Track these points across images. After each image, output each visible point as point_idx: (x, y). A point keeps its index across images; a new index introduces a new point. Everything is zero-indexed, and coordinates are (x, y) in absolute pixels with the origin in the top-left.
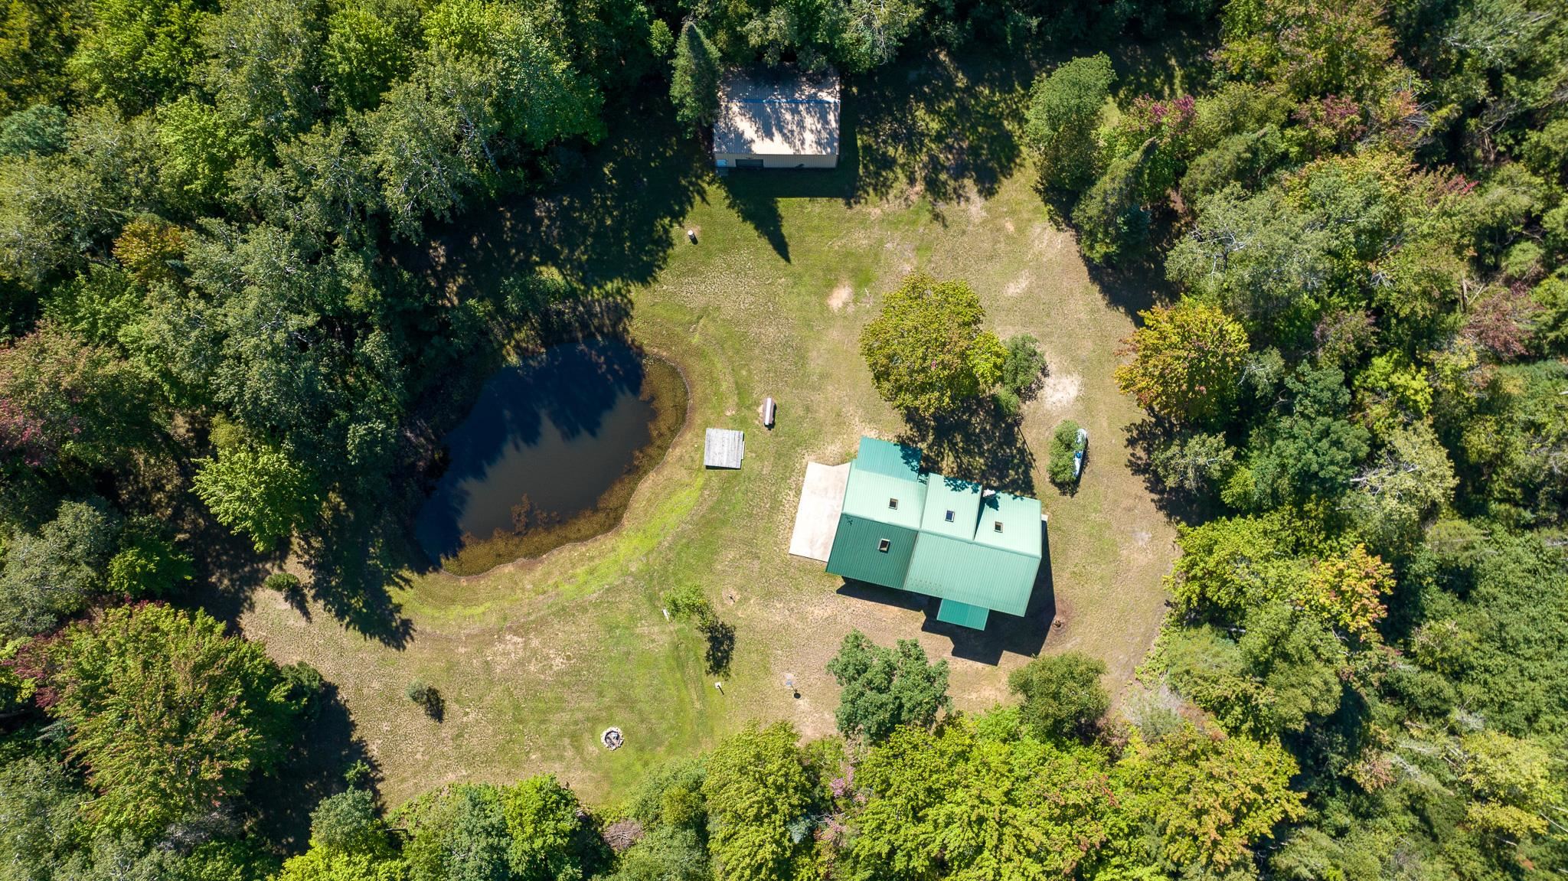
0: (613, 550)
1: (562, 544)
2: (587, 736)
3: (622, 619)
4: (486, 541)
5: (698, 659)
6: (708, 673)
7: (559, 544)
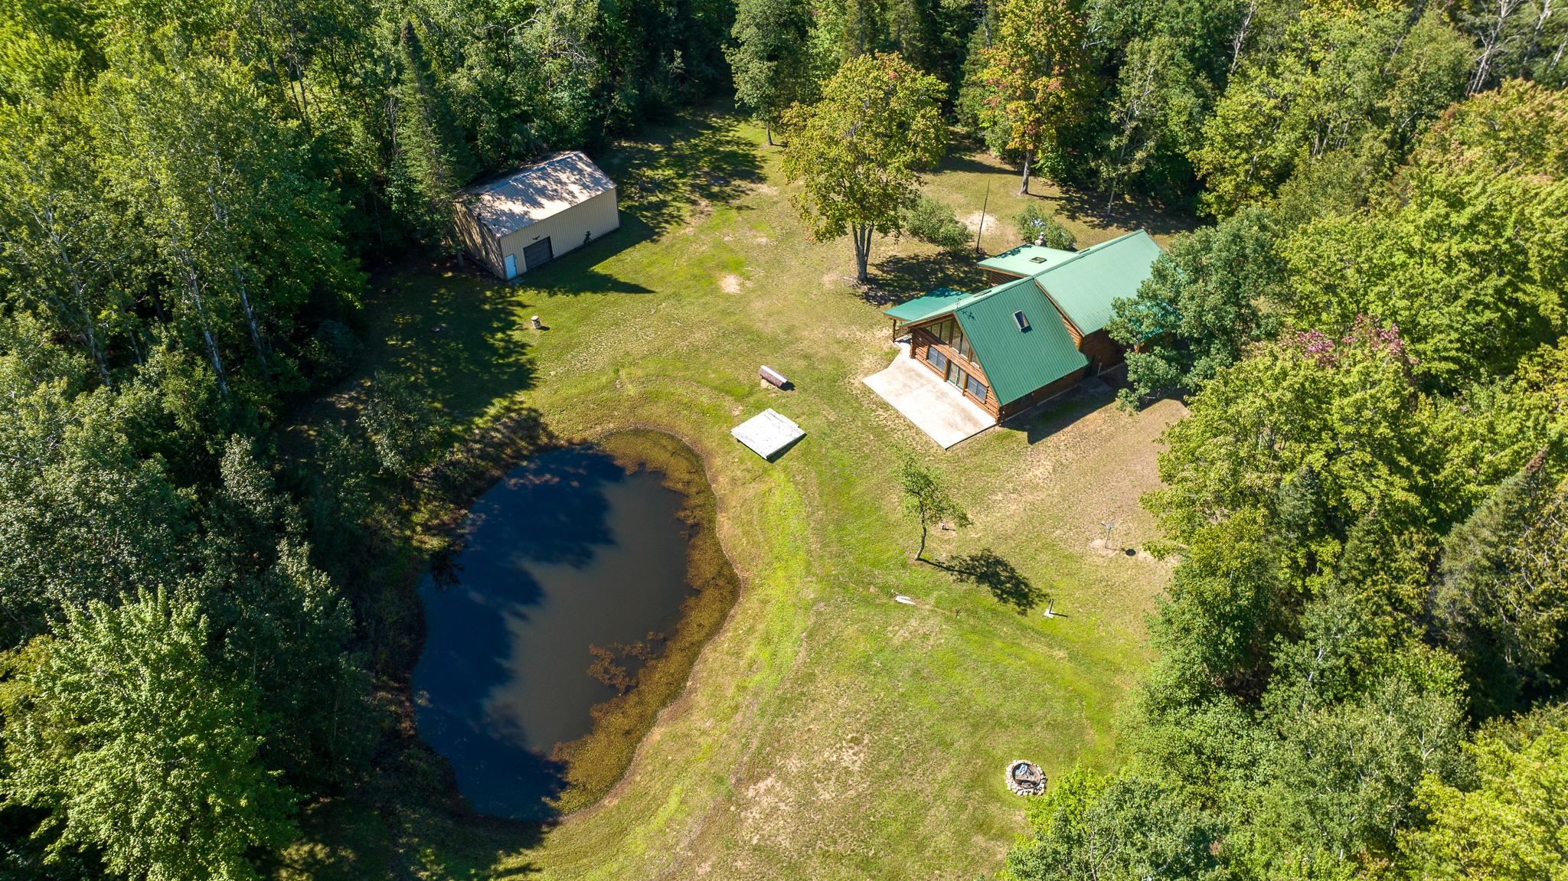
0: (765, 602)
1: (696, 655)
2: (993, 808)
3: (863, 646)
4: (591, 733)
5: (994, 612)
6: (1023, 613)
7: (693, 654)
